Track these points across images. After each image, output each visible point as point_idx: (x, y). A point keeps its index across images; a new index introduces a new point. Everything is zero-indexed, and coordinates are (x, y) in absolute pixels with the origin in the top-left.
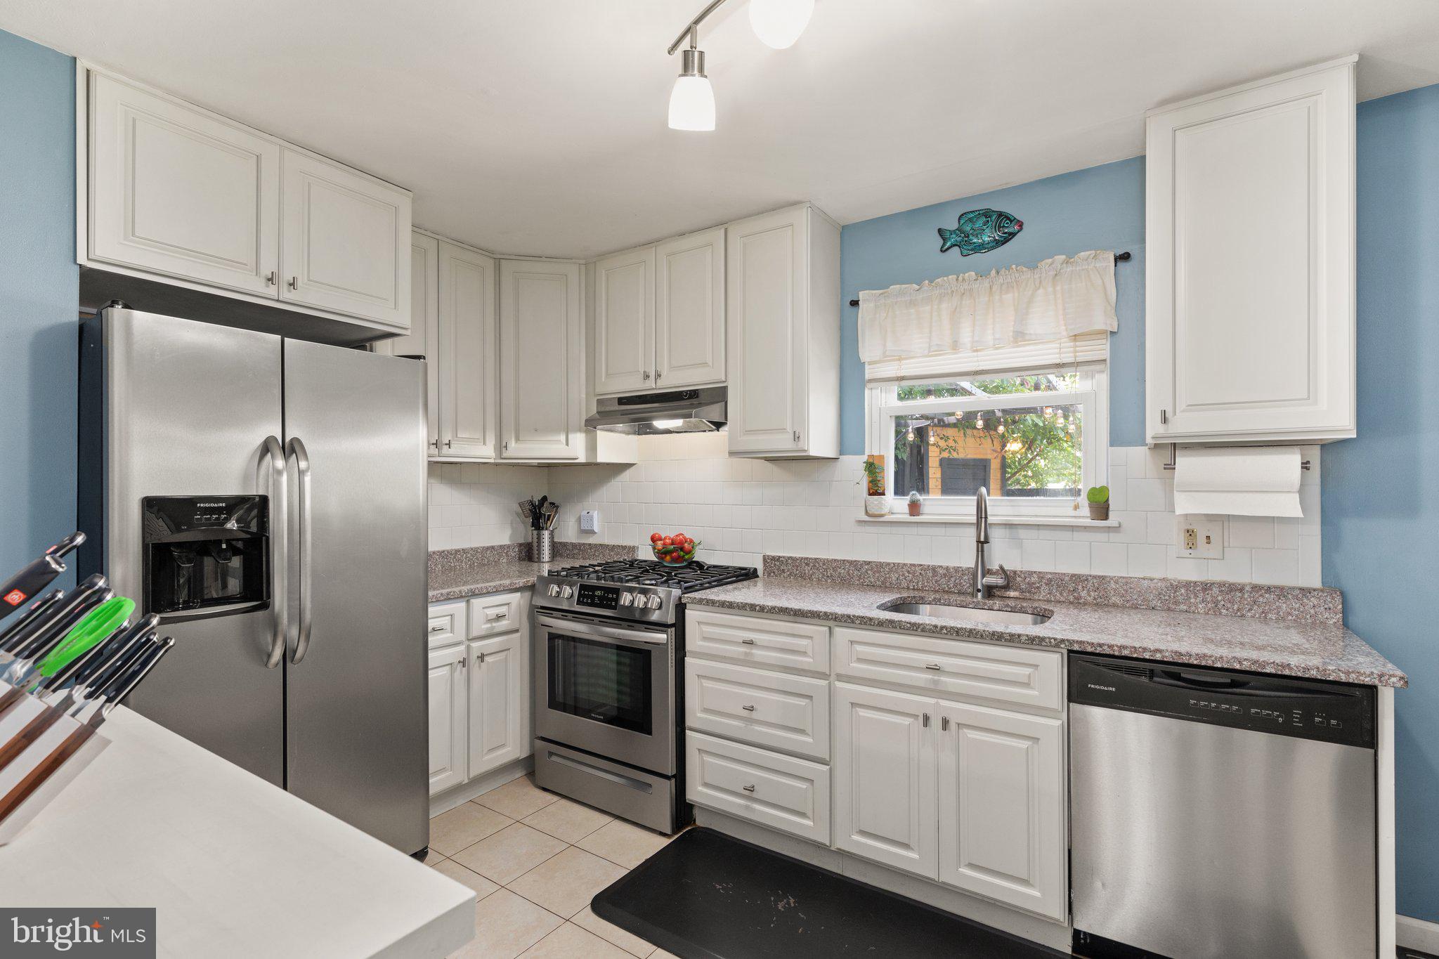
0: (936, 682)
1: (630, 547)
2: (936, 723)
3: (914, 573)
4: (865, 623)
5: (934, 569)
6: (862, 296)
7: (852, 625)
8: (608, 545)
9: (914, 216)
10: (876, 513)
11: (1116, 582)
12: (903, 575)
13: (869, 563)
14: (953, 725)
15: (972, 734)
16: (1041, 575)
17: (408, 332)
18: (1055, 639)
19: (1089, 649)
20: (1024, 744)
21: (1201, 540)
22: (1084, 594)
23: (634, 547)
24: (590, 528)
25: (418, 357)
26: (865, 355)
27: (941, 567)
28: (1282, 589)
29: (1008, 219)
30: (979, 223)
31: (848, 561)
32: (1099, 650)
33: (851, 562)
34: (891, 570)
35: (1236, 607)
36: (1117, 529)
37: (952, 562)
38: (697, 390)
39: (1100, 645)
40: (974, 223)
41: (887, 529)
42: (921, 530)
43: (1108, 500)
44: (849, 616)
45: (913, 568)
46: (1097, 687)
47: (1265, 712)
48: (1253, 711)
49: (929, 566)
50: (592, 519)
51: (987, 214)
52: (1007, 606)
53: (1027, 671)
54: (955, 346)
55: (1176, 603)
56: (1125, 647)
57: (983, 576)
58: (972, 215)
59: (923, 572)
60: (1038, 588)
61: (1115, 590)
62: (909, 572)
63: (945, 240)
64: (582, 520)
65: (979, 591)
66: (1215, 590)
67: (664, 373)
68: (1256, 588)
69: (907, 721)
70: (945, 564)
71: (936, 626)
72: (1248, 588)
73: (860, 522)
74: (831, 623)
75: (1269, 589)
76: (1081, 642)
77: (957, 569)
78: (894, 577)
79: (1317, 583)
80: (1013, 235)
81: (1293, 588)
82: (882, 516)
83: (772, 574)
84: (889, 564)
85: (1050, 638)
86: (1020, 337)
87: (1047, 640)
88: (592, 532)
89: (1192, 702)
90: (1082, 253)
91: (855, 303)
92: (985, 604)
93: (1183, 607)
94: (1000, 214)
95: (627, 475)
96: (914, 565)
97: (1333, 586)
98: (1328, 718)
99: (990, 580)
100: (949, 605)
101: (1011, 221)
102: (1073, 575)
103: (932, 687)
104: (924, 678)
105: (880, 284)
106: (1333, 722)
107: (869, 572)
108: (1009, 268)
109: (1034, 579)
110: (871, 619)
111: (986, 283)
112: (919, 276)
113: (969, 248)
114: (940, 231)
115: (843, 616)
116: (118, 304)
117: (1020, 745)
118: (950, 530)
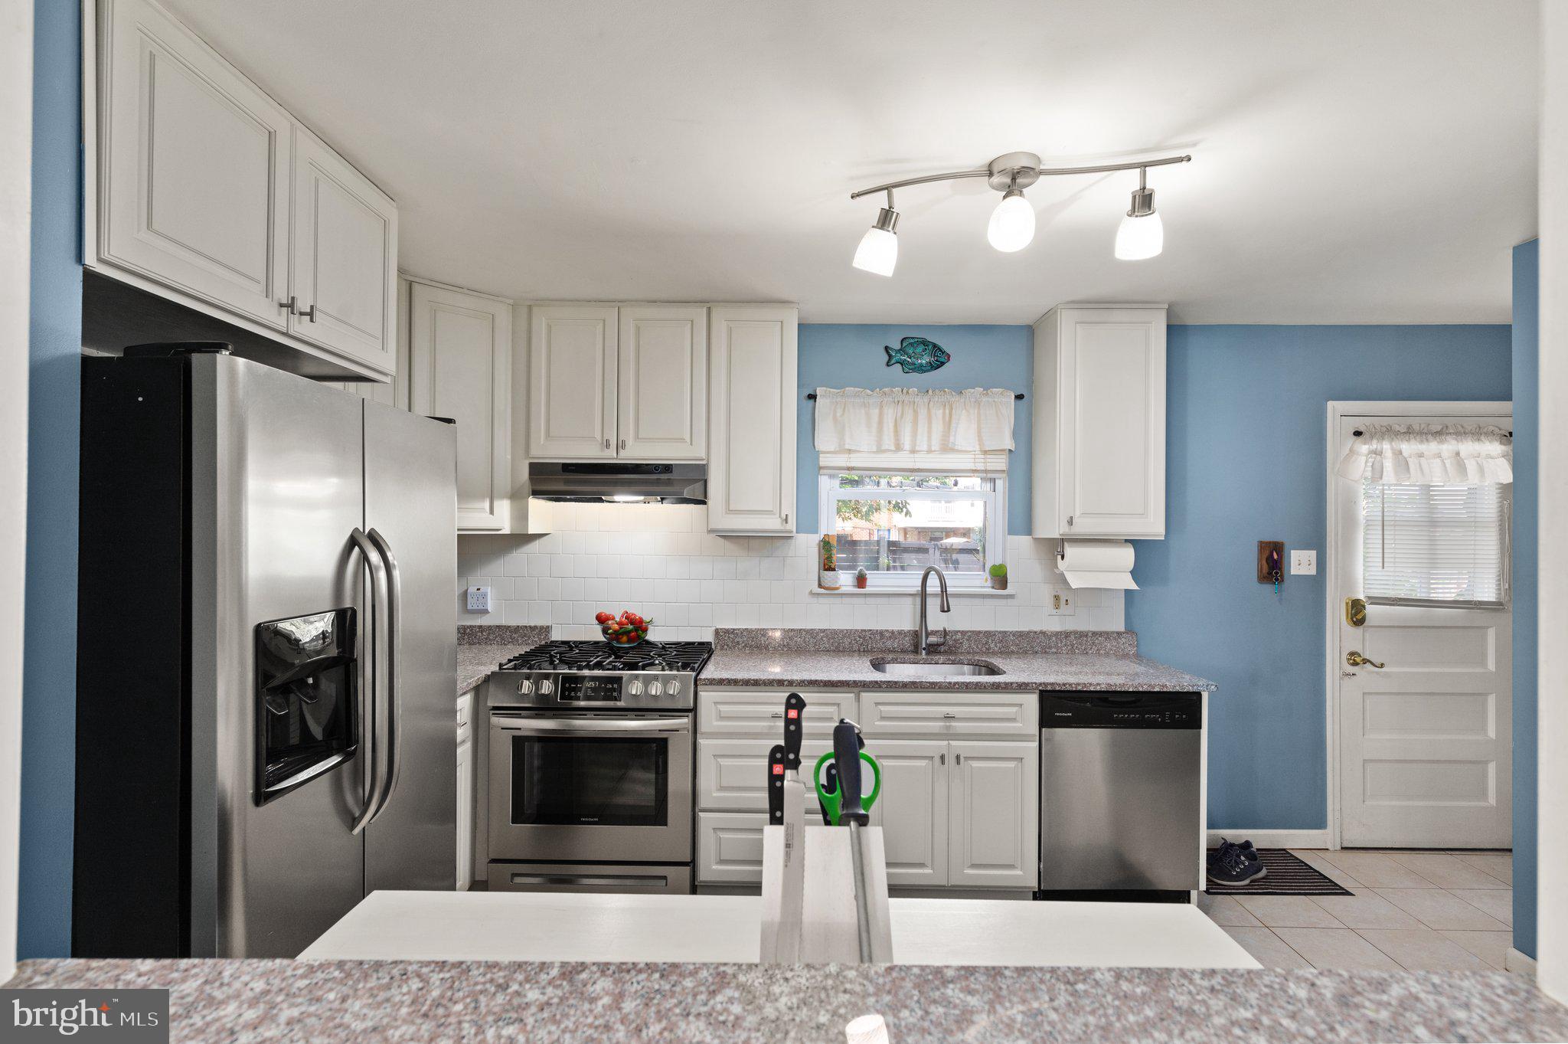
0: (948, 728)
1: (542, 628)
2: (950, 760)
3: (864, 638)
4: (891, 687)
5: (881, 633)
6: (819, 391)
7: (879, 689)
8: (509, 627)
9: (865, 330)
10: (833, 586)
11: (1014, 636)
12: (855, 639)
13: (824, 631)
14: (962, 760)
15: (975, 764)
16: (963, 633)
17: (387, 380)
18: (1036, 683)
19: (1058, 688)
20: (1012, 764)
21: (1063, 602)
22: (992, 646)
23: (548, 627)
24: (481, 607)
25: (449, 421)
26: (820, 445)
27: (887, 631)
28: (1107, 633)
29: (941, 350)
30: (919, 349)
31: (804, 630)
32: (1063, 688)
33: (807, 631)
34: (844, 636)
35: (1083, 648)
36: (1011, 596)
37: (895, 627)
38: (671, 465)
39: (1064, 685)
40: (915, 348)
41: (838, 600)
42: (870, 600)
43: (1006, 574)
44: (876, 682)
45: (864, 633)
46: (1061, 714)
47: (1152, 716)
48: (1146, 716)
49: (877, 631)
50: (484, 596)
51: (924, 343)
52: (949, 659)
53: (1014, 709)
54: (898, 448)
55: (1050, 648)
56: (1079, 684)
57: (927, 638)
58: (912, 341)
59: (872, 636)
60: (961, 643)
61: (1013, 641)
62: (860, 637)
63: (890, 356)
64: (469, 597)
65: (924, 649)
66: (1073, 637)
67: (630, 443)
68: (1094, 634)
69: (923, 763)
70: (890, 628)
71: (950, 683)
72: (1090, 634)
73: (811, 593)
74: (856, 690)
75: (1101, 634)
76: (1052, 684)
77: (900, 632)
78: (847, 641)
79: (1122, 629)
80: (943, 364)
81: (1113, 633)
82: (837, 589)
83: (726, 647)
84: (842, 631)
85: (1032, 683)
86: (947, 448)
87: (1031, 685)
88: (485, 612)
89: (1115, 716)
90: (994, 389)
91: (812, 397)
92: (932, 659)
93: (1054, 650)
94: (935, 346)
95: (535, 546)
96: (865, 631)
97: (1130, 630)
98: (1181, 715)
99: (933, 639)
100: (904, 663)
101: (943, 353)
102: (986, 632)
103: (945, 732)
104: (936, 726)
105: (838, 384)
106: (1184, 716)
107: (824, 639)
108: (942, 389)
109: (959, 636)
110: (896, 683)
111: (926, 400)
112: (871, 384)
113: (911, 367)
114: (886, 348)
115: (871, 682)
116: (227, 349)
117: (1010, 766)
118: (893, 600)
